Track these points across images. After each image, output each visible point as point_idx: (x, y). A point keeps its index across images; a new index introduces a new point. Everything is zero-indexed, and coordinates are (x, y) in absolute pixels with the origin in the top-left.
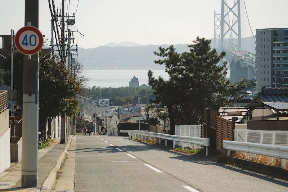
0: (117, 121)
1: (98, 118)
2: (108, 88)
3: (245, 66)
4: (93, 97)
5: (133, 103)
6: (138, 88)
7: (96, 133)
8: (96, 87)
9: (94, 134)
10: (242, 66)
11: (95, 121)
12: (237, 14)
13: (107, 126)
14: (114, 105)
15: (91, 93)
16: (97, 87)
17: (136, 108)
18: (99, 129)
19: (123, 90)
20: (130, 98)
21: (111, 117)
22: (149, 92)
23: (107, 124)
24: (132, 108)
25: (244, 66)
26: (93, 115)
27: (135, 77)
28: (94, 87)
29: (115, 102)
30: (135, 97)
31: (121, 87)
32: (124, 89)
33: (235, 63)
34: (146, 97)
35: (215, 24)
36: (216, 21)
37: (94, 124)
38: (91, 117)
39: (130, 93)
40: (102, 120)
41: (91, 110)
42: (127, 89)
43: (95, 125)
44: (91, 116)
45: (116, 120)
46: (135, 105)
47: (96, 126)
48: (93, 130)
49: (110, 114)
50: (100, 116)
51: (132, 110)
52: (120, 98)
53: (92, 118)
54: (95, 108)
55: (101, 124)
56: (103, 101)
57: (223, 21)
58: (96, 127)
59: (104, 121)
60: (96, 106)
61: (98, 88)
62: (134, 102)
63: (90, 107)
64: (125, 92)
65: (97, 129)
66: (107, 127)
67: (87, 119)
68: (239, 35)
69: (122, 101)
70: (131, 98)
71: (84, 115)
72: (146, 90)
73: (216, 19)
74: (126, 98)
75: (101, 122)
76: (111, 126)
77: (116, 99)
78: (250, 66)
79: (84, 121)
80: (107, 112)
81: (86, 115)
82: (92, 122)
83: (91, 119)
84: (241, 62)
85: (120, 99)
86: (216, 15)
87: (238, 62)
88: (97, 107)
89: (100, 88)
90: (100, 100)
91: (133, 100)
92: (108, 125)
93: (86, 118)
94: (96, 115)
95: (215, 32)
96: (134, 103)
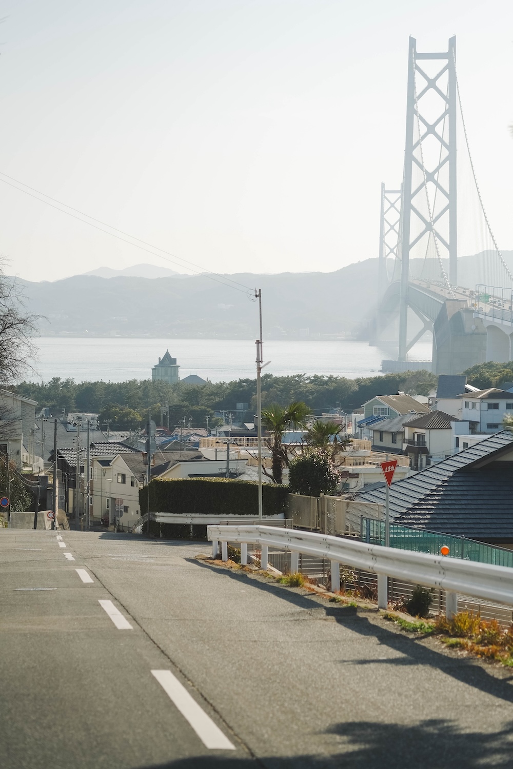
0: (124, 476)
1: (63, 464)
2: (95, 384)
3: (477, 328)
4: (54, 406)
5: (165, 425)
6: (177, 386)
7: (57, 513)
8: (61, 381)
9: (52, 515)
10: (469, 327)
11: (54, 473)
12: (447, 190)
13: (92, 490)
14: (113, 430)
15: (48, 398)
16: (63, 380)
17: (177, 438)
18: (67, 501)
19: (136, 389)
20: (157, 410)
21: (106, 463)
22: (209, 395)
23: (92, 482)
24: (163, 439)
25: (473, 327)
26: (50, 455)
27: (167, 355)
28: (56, 380)
29: (114, 421)
30: (170, 407)
31: (131, 382)
32: (140, 387)
33: (449, 320)
34: (203, 407)
35: (383, 220)
36: (385, 210)
37: (50, 482)
38: (41, 462)
39: (154, 397)
40: (78, 470)
41: (43, 440)
42: (146, 387)
43: (54, 485)
44: (42, 457)
45: (124, 473)
46: (172, 429)
47: (57, 490)
48: (49, 502)
49: (102, 452)
50: (70, 458)
51: (165, 443)
52: (127, 409)
53: (45, 465)
54: (56, 429)
55: (74, 482)
56: (79, 418)
57: (407, 209)
58: (57, 494)
59: (83, 476)
60: (58, 425)
61: (67, 384)
62: (168, 421)
63: (40, 430)
64: (140, 394)
65: (61, 499)
66: (94, 493)
67: (30, 466)
68: (452, 247)
69: (135, 419)
70: (159, 412)
71: (18, 453)
72: (202, 389)
73: (387, 205)
74: (146, 412)
75: (74, 477)
76: (107, 490)
77: (116, 413)
78: (492, 328)
79: (17, 471)
80: (92, 445)
81: (26, 454)
82: (46, 478)
83: (42, 468)
84: (465, 316)
85: (127, 415)
86: (386, 195)
87: (457, 317)
88: (61, 428)
89: (73, 383)
90: (71, 417)
91: (165, 417)
92: (96, 486)
93: (26, 465)
94: (58, 453)
95: (384, 242)
96: (168, 424)
